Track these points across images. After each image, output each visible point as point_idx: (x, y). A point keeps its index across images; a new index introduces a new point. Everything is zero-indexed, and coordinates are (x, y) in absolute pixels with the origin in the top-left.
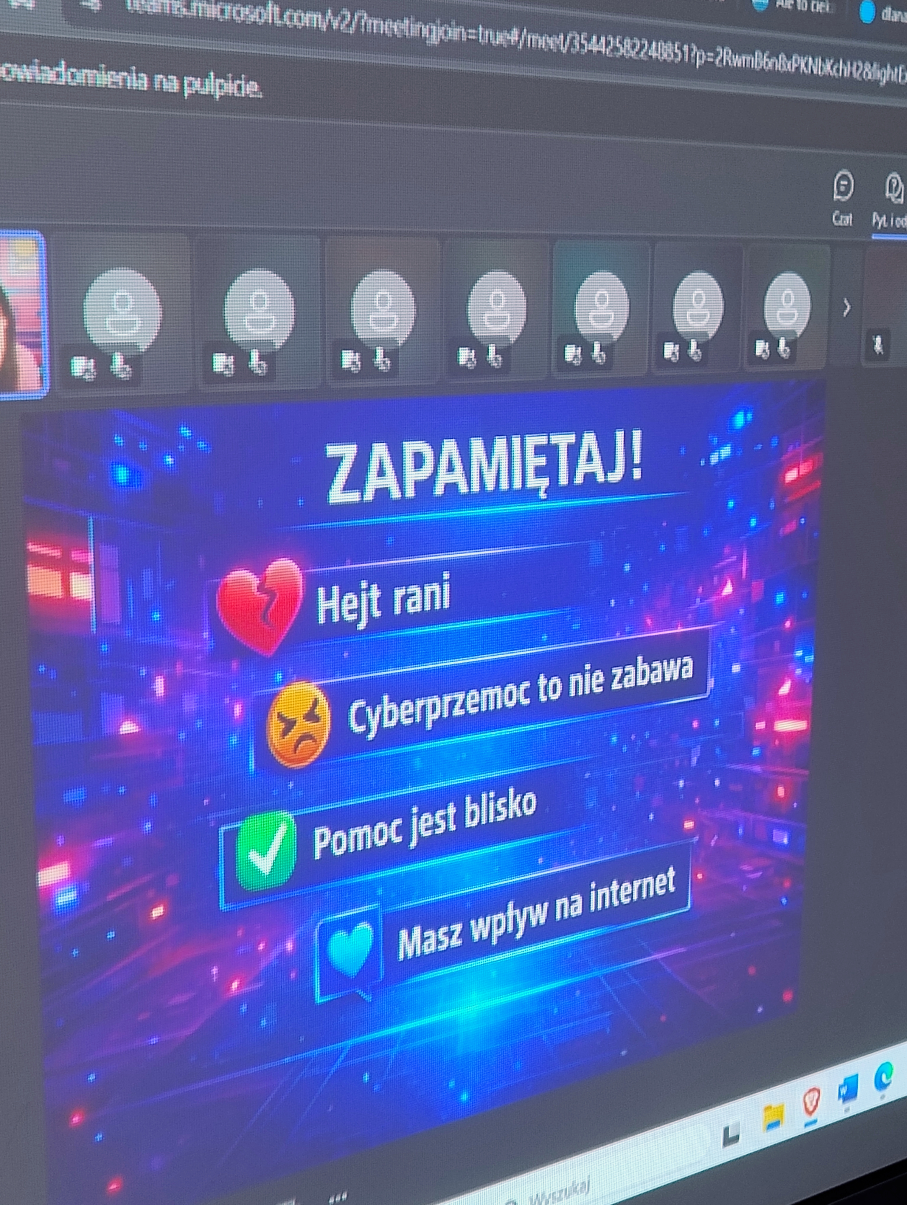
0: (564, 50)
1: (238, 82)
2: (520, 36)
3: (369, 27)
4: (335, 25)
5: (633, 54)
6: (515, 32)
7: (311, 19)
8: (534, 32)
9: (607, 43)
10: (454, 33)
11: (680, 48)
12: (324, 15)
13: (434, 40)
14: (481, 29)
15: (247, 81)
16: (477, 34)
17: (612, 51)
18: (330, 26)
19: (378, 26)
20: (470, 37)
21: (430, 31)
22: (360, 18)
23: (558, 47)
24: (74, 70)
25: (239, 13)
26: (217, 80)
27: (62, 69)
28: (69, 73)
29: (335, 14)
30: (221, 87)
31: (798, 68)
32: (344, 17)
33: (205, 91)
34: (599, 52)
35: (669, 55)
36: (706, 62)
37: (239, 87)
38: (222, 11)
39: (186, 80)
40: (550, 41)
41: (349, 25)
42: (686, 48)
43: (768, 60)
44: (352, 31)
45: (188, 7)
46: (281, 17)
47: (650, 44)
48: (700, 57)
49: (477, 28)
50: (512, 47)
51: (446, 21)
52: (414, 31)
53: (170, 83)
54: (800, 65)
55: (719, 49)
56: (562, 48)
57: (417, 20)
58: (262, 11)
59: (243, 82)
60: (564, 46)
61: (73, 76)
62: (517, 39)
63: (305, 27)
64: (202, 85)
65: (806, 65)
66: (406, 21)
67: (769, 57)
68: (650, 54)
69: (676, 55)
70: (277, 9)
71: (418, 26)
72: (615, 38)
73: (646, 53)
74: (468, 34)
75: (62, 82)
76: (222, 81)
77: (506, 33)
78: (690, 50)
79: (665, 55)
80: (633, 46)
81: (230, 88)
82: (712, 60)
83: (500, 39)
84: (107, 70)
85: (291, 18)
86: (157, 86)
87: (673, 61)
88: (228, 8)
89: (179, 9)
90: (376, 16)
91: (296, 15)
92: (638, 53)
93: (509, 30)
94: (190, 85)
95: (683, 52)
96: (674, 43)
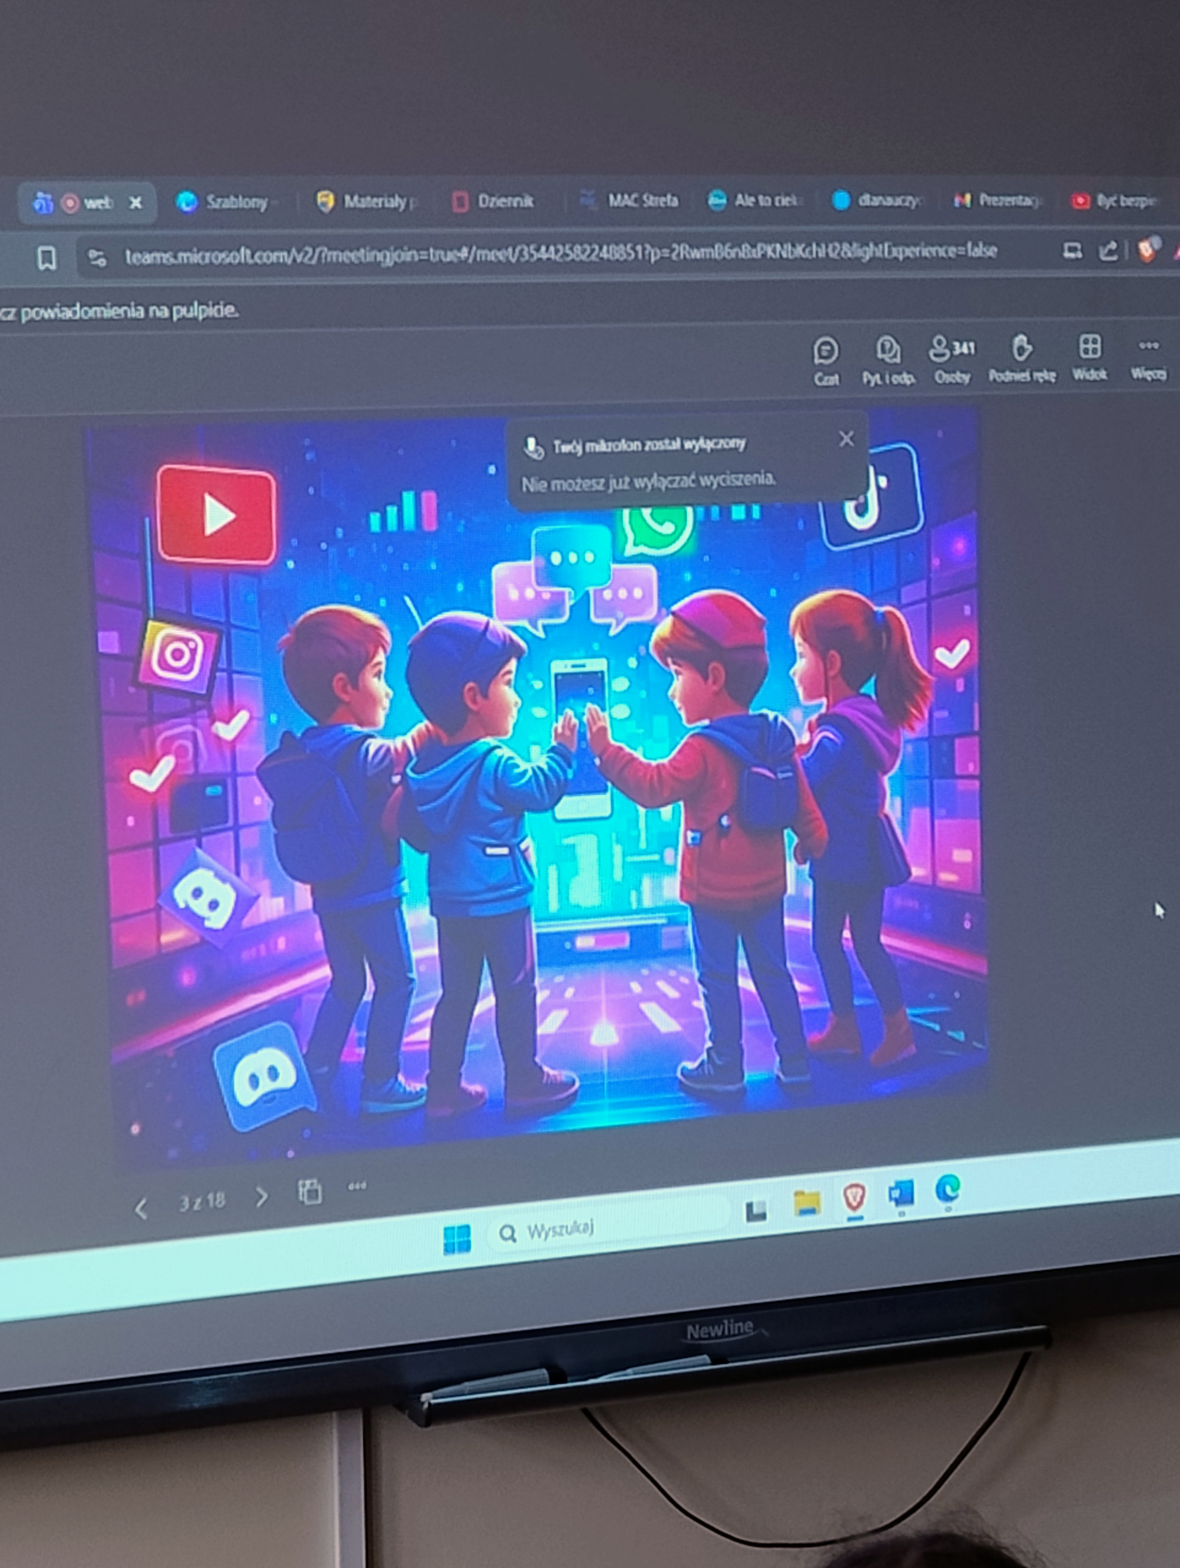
0: (514, 260)
1: (216, 307)
2: (469, 253)
3: (329, 259)
4: (299, 260)
5: (584, 257)
6: (465, 250)
7: (278, 258)
8: (483, 248)
9: (557, 251)
10: (407, 256)
11: (633, 249)
12: (289, 252)
13: (389, 263)
14: (431, 250)
15: (225, 306)
16: (429, 255)
17: (562, 257)
18: (294, 260)
19: (338, 257)
20: (422, 258)
21: (385, 257)
22: (321, 253)
23: (507, 258)
24: (86, 308)
25: (217, 258)
26: (201, 307)
27: (78, 308)
28: (83, 311)
29: (299, 252)
30: (203, 311)
31: (764, 256)
32: (306, 253)
33: (191, 315)
34: (549, 259)
35: (621, 255)
36: (662, 258)
37: (219, 310)
38: (203, 258)
39: (175, 309)
40: (500, 254)
41: (311, 259)
42: (639, 248)
43: (730, 250)
44: (314, 262)
45: (175, 257)
46: (252, 257)
47: (601, 248)
48: (655, 254)
49: (428, 250)
50: (463, 262)
51: (399, 247)
52: (370, 258)
53: (162, 312)
54: (766, 253)
55: (675, 246)
56: (511, 258)
57: (372, 249)
58: (237, 254)
59: (221, 307)
60: (513, 256)
61: (86, 313)
62: (466, 255)
63: (272, 264)
64: (188, 311)
65: (774, 251)
66: (362, 251)
67: (731, 248)
68: (601, 255)
69: (629, 254)
70: (248, 252)
71: (373, 253)
72: (564, 245)
73: (598, 256)
74: (419, 255)
75: (77, 317)
76: (204, 307)
77: (455, 252)
78: (644, 249)
79: (617, 256)
80: (584, 251)
81: (212, 311)
82: (667, 255)
83: (450, 256)
84: (112, 307)
85: (261, 258)
86: (151, 314)
87: (625, 261)
88: (207, 255)
89: (168, 260)
90: (335, 249)
91: (265, 255)
92: (589, 256)
93: (459, 249)
94: (178, 312)
95: (636, 252)
96: (626, 246)
